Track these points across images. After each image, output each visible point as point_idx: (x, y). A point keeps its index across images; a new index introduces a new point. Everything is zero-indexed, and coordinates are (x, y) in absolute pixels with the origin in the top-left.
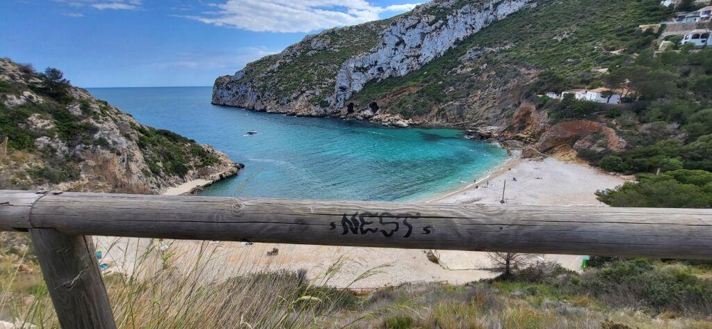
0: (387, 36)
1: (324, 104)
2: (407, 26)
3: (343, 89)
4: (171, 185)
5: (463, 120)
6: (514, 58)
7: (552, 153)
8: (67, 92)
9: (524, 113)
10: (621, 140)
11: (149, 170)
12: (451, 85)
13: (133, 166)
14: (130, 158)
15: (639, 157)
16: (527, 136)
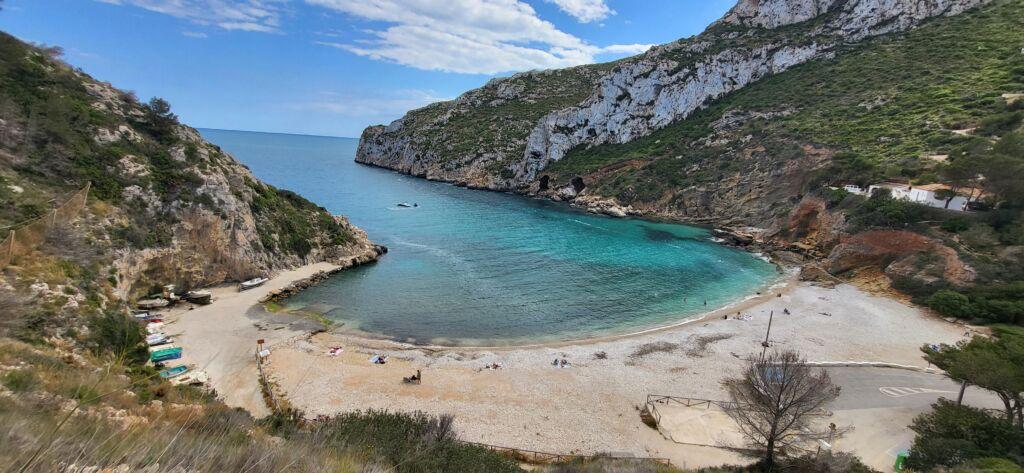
0: (606, 86)
1: (507, 174)
2: (636, 74)
3: (536, 155)
4: (287, 266)
5: (710, 214)
6: (796, 130)
7: (849, 277)
8: (172, 130)
9: (806, 212)
10: (967, 268)
11: (260, 243)
12: (695, 162)
13: (241, 236)
14: (238, 224)
15: (999, 298)
16: (810, 247)
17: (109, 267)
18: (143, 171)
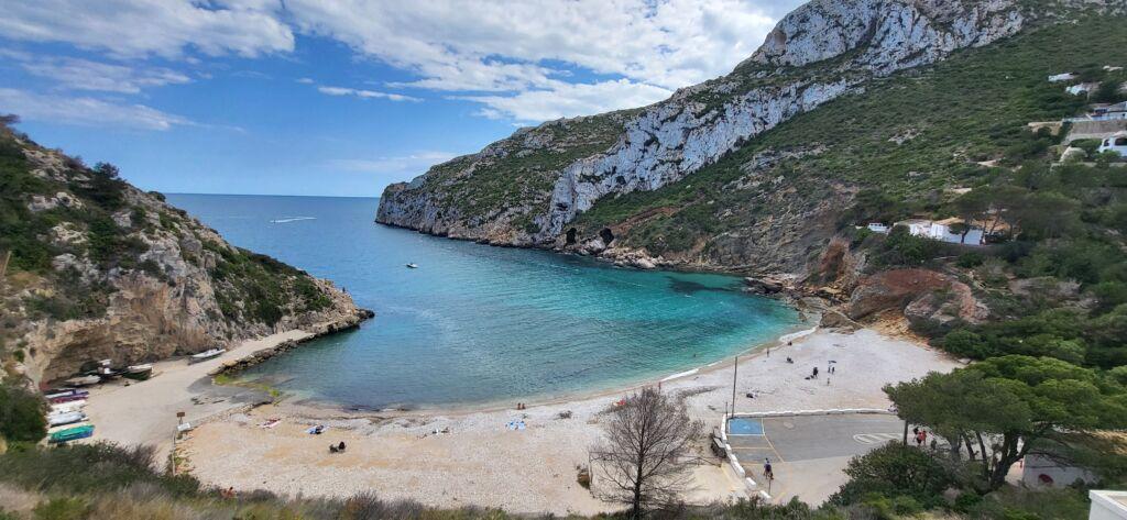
0: (632, 131)
1: (533, 229)
2: (662, 118)
3: (562, 207)
4: (252, 336)
5: (745, 262)
6: (827, 169)
7: (871, 322)
8: (121, 195)
9: (835, 254)
10: (979, 304)
11: (219, 311)
12: (727, 207)
13: (193, 304)
14: (190, 291)
15: (1008, 335)
16: (836, 291)
17: (19, 340)
18: (79, 238)
